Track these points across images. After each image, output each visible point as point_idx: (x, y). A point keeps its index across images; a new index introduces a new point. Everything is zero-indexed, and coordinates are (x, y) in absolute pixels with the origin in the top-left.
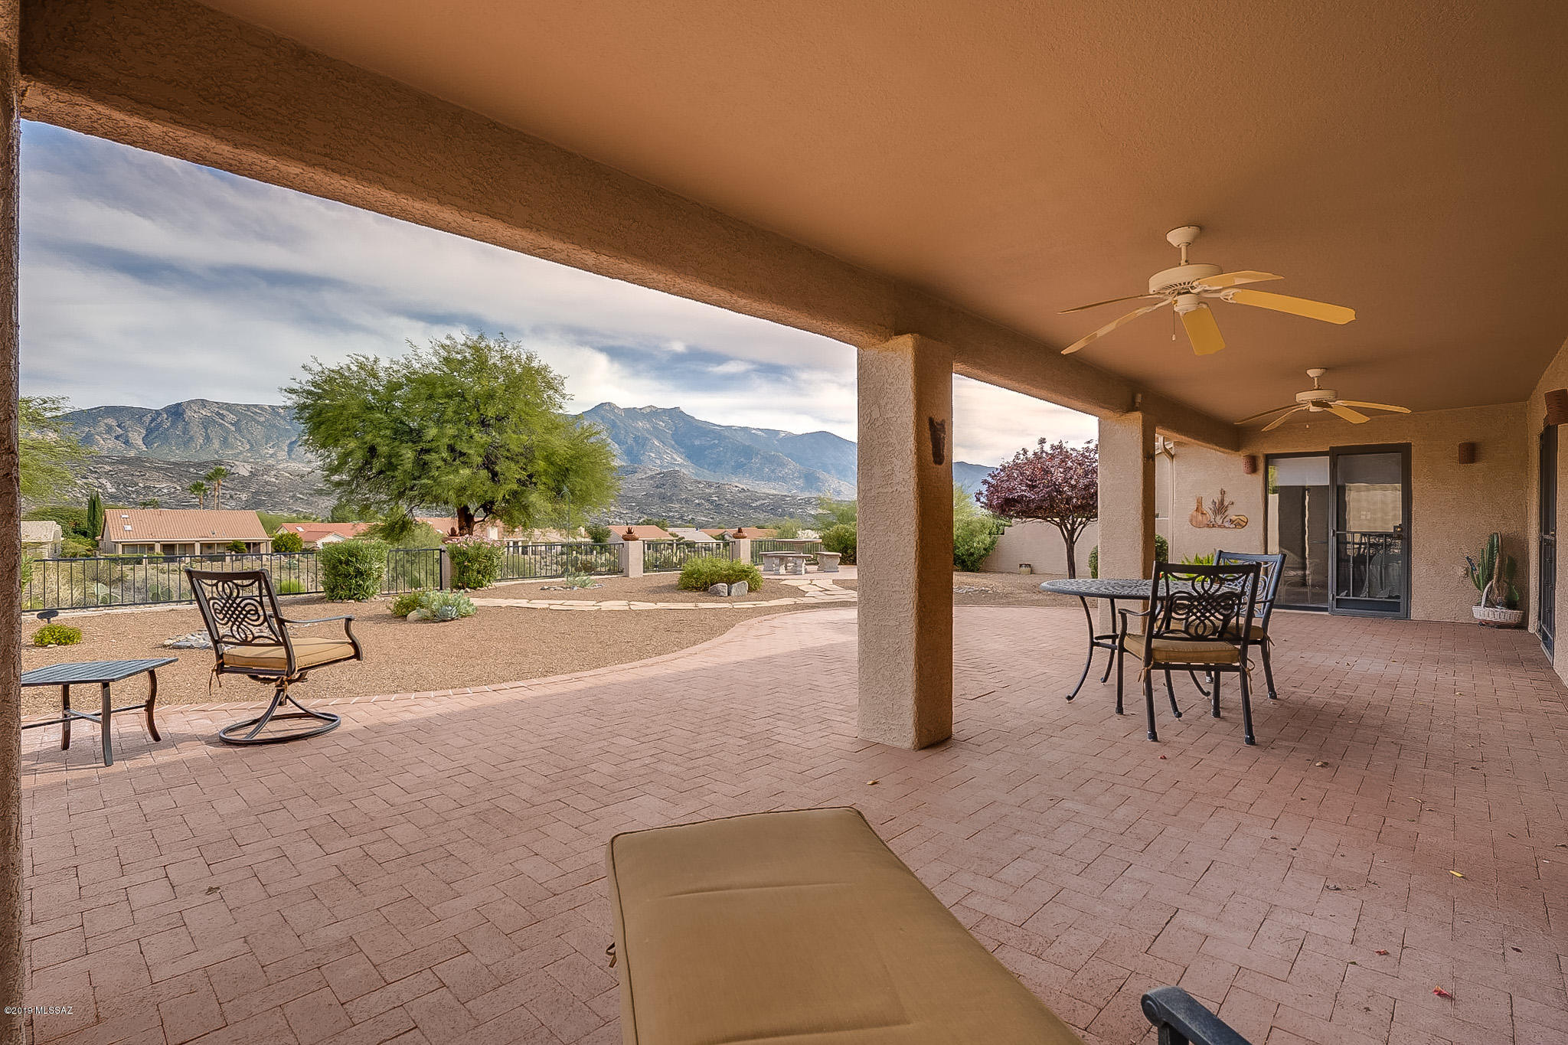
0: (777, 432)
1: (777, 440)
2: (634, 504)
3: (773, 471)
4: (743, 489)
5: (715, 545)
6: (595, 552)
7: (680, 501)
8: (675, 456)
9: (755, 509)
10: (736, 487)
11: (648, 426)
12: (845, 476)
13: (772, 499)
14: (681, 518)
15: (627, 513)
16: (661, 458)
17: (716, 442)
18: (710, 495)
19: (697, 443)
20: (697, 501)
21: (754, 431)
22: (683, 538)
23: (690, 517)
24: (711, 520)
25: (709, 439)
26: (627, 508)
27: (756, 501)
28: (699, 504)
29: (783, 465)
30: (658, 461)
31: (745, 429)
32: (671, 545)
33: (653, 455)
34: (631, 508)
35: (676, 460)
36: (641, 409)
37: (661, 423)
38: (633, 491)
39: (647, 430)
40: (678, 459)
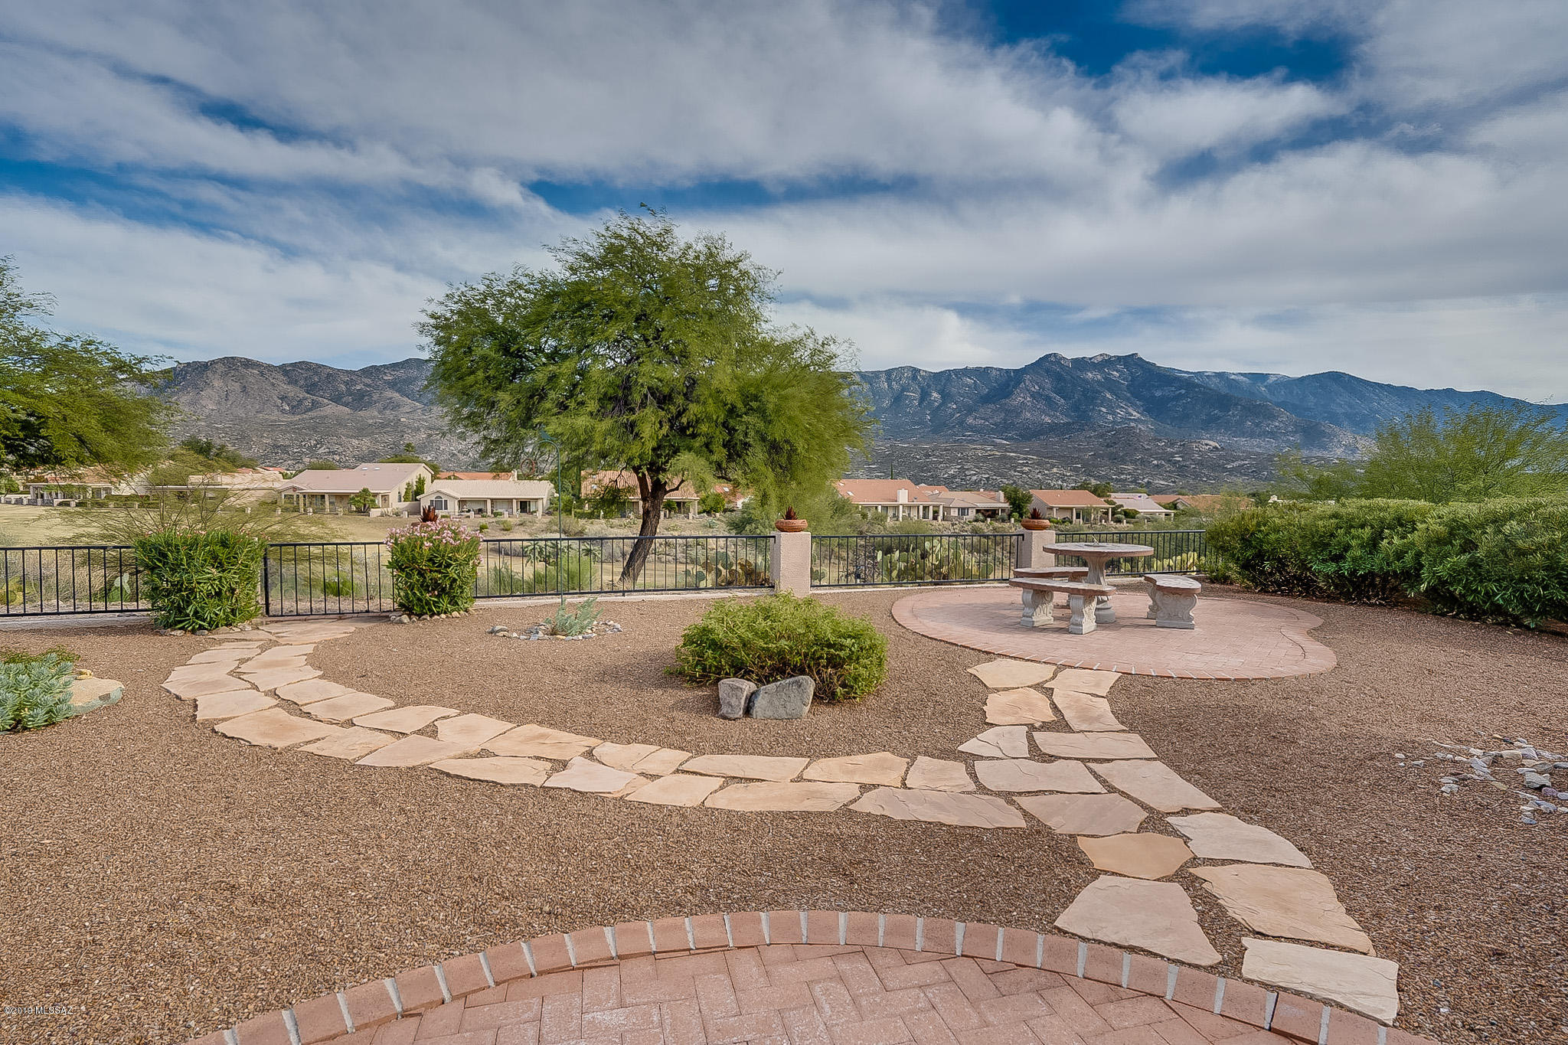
0: (1263, 377)
1: (1266, 387)
2: (1079, 466)
3: (1257, 425)
4: (1215, 447)
5: (1163, 516)
6: (1013, 520)
7: (1133, 462)
8: (1130, 410)
9: (1231, 471)
10: (1207, 445)
11: (1099, 377)
12: (1364, 429)
13: (1254, 459)
14: (1135, 481)
15: (1071, 476)
16: (1114, 414)
17: (1183, 391)
18: (1172, 455)
19: (1158, 394)
20: (1155, 462)
21: (1233, 377)
22: (1122, 506)
23: (1146, 480)
24: (1171, 484)
25: (1173, 389)
26: (1071, 470)
27: (1233, 462)
28: (1157, 465)
29: (1273, 417)
30: (1110, 417)
31: (1221, 375)
32: (1106, 513)
33: (1104, 410)
34: (1076, 470)
35: (1132, 415)
36: (1091, 359)
37: (1115, 373)
38: (1080, 450)
39: (1098, 381)
40: (1135, 413)
